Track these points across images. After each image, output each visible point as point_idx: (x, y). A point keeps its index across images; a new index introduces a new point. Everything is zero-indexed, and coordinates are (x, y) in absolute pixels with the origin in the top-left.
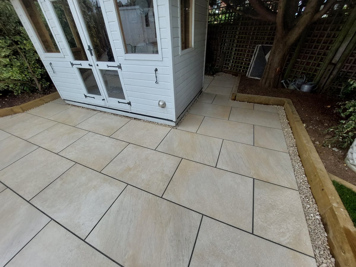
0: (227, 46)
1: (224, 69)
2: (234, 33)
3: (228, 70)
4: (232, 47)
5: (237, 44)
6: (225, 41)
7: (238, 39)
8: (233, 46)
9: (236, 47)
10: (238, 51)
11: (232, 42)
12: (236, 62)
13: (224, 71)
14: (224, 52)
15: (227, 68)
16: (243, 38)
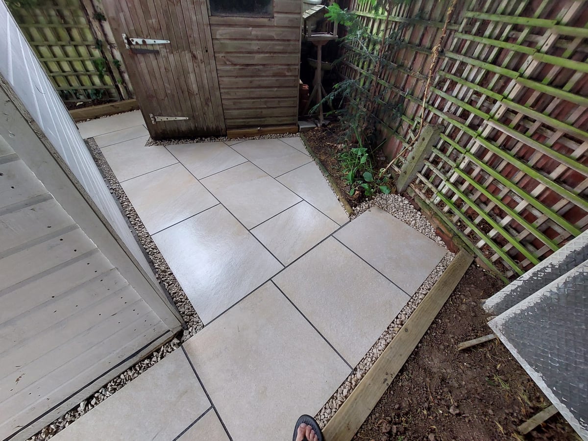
0: (463, 99)
1: (417, 190)
2: (522, 36)
3: (427, 201)
4: (482, 114)
5: (514, 106)
6: (459, 72)
7: (531, 78)
8: (488, 111)
9: (505, 120)
10: (506, 147)
11: (491, 85)
12: (470, 191)
13: (413, 195)
14: (440, 121)
15: (429, 193)
16: (569, 85)
